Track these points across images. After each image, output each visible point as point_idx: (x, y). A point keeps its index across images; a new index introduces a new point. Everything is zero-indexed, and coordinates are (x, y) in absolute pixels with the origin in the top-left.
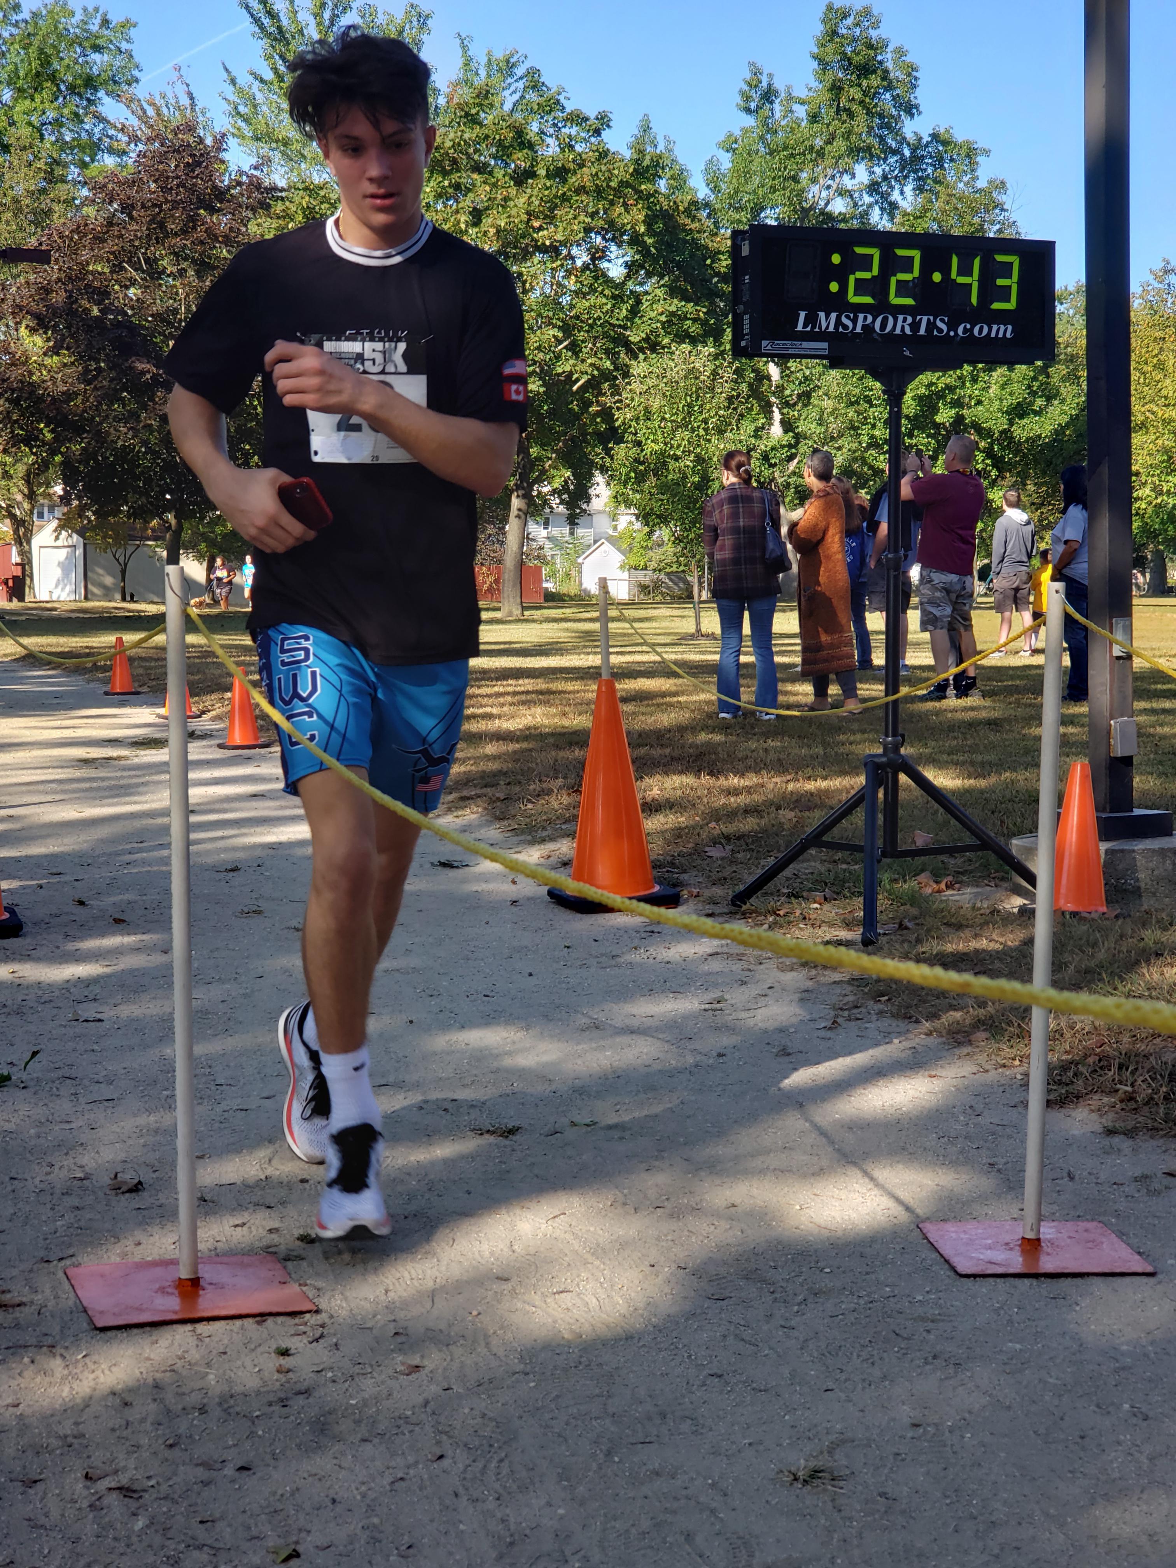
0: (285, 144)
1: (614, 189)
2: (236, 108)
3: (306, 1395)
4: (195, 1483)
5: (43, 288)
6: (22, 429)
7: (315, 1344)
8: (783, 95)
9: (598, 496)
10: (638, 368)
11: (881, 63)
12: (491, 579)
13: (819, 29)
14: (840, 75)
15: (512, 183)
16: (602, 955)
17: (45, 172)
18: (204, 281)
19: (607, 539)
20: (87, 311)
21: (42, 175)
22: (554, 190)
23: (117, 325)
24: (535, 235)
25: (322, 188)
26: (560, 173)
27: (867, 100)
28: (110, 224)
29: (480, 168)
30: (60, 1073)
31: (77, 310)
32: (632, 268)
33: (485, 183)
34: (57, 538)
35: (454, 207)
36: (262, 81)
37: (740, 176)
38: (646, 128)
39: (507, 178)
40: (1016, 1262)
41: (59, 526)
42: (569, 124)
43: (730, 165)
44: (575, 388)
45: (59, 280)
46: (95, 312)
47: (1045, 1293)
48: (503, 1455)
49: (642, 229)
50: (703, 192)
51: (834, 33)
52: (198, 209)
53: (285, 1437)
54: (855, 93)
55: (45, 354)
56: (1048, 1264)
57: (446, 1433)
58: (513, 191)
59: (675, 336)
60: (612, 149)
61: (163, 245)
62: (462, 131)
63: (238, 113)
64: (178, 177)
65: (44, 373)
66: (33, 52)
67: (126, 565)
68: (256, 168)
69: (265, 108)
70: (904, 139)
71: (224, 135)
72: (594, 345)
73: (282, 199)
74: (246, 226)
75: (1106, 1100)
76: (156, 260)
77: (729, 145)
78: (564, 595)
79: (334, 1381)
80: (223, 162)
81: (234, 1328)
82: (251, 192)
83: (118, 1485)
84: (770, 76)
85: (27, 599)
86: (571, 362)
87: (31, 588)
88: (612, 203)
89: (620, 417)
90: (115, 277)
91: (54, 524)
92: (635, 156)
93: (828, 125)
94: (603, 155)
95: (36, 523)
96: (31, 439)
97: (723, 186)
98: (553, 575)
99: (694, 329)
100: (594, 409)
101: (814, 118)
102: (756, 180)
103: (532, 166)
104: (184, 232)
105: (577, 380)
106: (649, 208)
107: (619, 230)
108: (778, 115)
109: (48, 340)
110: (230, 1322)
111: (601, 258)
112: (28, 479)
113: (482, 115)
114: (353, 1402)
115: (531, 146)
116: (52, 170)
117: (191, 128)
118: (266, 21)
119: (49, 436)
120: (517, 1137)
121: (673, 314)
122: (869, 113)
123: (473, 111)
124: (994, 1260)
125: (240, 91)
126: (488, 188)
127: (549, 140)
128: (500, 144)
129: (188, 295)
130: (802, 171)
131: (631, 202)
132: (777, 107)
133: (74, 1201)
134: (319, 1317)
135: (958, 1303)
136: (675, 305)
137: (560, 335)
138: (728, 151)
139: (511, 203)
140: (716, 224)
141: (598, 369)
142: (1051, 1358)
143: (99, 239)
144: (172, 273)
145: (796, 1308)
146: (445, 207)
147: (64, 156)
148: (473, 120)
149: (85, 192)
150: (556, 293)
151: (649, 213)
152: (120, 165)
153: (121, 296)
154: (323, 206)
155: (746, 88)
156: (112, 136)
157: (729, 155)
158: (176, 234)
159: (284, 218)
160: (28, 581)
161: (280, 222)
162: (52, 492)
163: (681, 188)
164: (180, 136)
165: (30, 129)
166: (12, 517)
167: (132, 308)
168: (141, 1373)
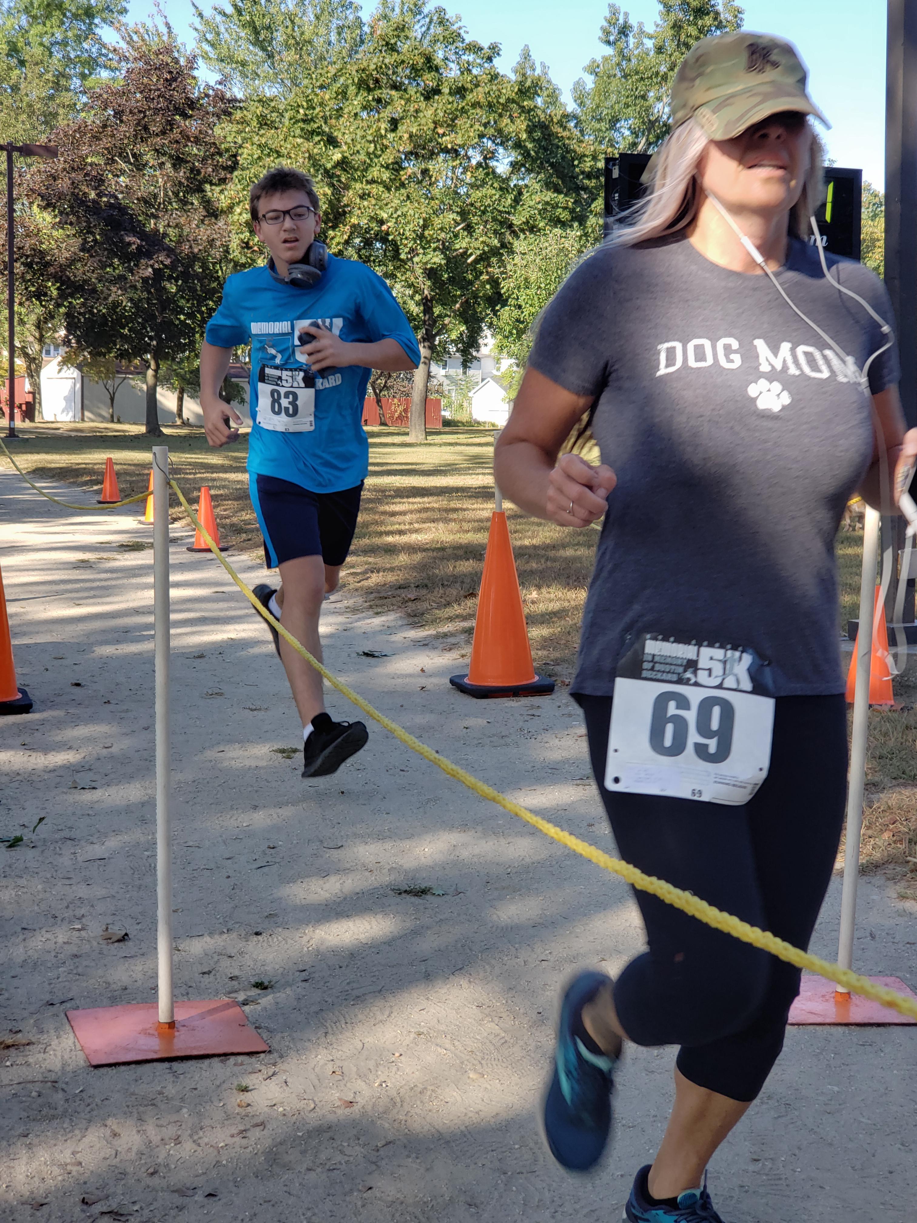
0: (243, 66)
1: (503, 104)
2: (205, 35)
3: (262, 1127)
4: (171, 1208)
5: (51, 175)
6: (34, 287)
7: (268, 1081)
8: (636, 29)
9: (486, 345)
10: (519, 245)
11: (713, 6)
12: (401, 408)
14: (681, 15)
15: (422, 99)
16: (494, 735)
17: (53, 82)
18: (178, 173)
19: (492, 377)
20: (86, 195)
21: (51, 85)
22: (455, 105)
23: (110, 206)
24: (440, 140)
25: (272, 101)
26: (460, 91)
28: (105, 126)
29: (395, 87)
30: (62, 835)
31: (78, 194)
32: (515, 166)
33: (401, 98)
34: (60, 371)
35: (377, 117)
36: (225, 14)
37: (600, 95)
38: (526, 55)
39: (418, 94)
40: (831, 1012)
41: (62, 361)
42: (467, 53)
43: (593, 86)
44: (469, 261)
45: (64, 169)
46: (93, 195)
47: (855, 1041)
49: (524, 136)
50: (571, 107)
52: (174, 115)
53: (245, 1166)
54: (692, 30)
55: (53, 227)
56: (856, 1015)
58: (423, 105)
59: (550, 220)
60: (502, 73)
61: (147, 143)
62: (384, 57)
63: (207, 40)
64: (159, 90)
65: (53, 242)
67: (114, 394)
68: (220, 83)
69: (226, 36)
71: (195, 57)
72: (485, 227)
73: (241, 108)
74: (212, 129)
75: (898, 869)
76: (141, 155)
77: (593, 69)
78: (459, 422)
79: (284, 1115)
80: (194, 78)
81: (202, 1066)
82: (216, 103)
83: (109, 1210)
84: (626, 14)
85: (37, 420)
86: (467, 240)
87: (40, 412)
88: (501, 115)
89: (505, 286)
90: (108, 168)
91: (60, 359)
92: (520, 79)
93: (671, 55)
94: (494, 77)
95: (44, 358)
96: (40, 295)
97: (588, 102)
98: (449, 405)
99: (565, 215)
100: (484, 277)
101: (660, 50)
102: (614, 98)
103: (438, 85)
104: (163, 133)
105: (471, 254)
106: (530, 120)
107: (506, 137)
108: (631, 46)
109: (55, 216)
110: (200, 1061)
111: (490, 158)
112: (38, 326)
113: (399, 43)
114: (300, 1134)
115: (437, 69)
116: (58, 81)
117: (168, 50)
119: (55, 293)
120: (428, 897)
121: (547, 203)
123: (392, 41)
124: (815, 1011)
125: (207, 23)
126: (403, 102)
127: (452, 65)
128: (413, 68)
129: (165, 183)
130: (649, 91)
131: (516, 115)
132: (632, 41)
133: (73, 949)
134: (271, 1056)
136: (549, 196)
137: (459, 218)
138: (592, 74)
139: (421, 115)
140: (582, 131)
141: (488, 246)
142: (863, 1100)
143: (96, 138)
144: (153, 166)
146: (369, 117)
147: (67, 70)
148: (392, 48)
149: (84, 99)
150: (456, 186)
151: (530, 124)
152: (113, 78)
153: (113, 183)
154: (273, 115)
155: (605, 24)
156: (106, 56)
157: (592, 77)
158: (157, 134)
159: (242, 123)
160: (37, 405)
161: (239, 126)
162: (56, 335)
163: (554, 103)
164: (161, 57)
165: (42, 48)
166: (26, 355)
167: (122, 192)
168: (128, 1106)
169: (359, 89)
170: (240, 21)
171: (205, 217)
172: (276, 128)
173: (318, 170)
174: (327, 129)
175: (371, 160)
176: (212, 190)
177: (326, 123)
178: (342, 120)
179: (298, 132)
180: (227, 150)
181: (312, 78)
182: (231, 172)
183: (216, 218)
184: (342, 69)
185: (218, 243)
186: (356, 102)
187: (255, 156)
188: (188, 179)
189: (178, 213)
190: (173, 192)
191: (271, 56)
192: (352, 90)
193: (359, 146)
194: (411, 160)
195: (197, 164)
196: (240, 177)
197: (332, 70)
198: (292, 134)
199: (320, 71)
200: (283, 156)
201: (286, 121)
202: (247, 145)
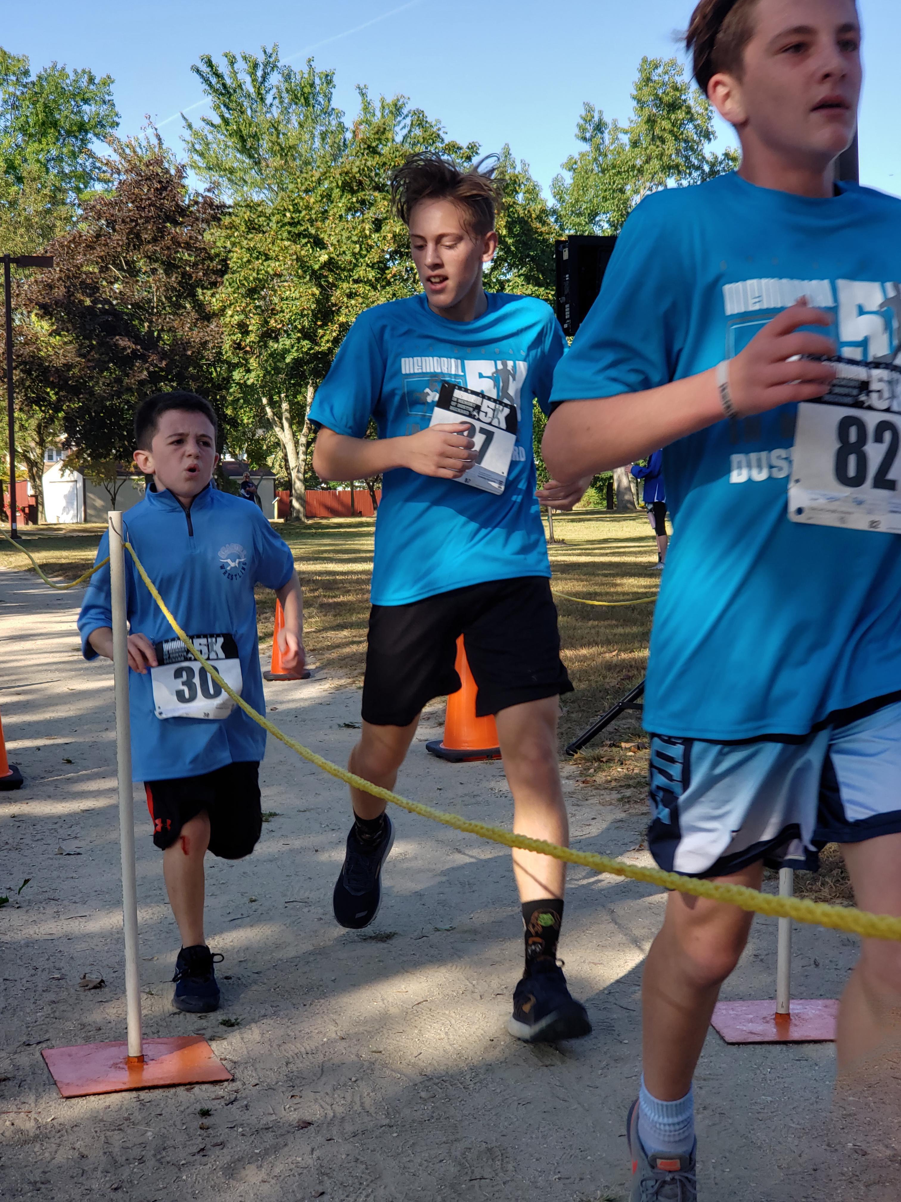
0: (231, 173)
2: (193, 146)
3: (221, 1147)
5: (48, 284)
6: (34, 393)
7: (230, 1106)
8: (610, 126)
11: (685, 101)
13: (636, 77)
14: (654, 111)
16: (466, 795)
17: (50, 197)
18: (170, 278)
20: (81, 302)
21: (48, 199)
23: (104, 312)
25: (259, 205)
27: (675, 129)
28: (98, 236)
29: (378, 188)
30: (46, 895)
31: (74, 301)
33: (384, 199)
34: (62, 475)
35: (361, 218)
36: (213, 125)
37: (579, 189)
38: (506, 154)
40: (771, 1032)
41: (64, 466)
43: (572, 181)
45: (60, 278)
46: (88, 302)
47: (791, 1056)
48: (370, 1191)
49: (505, 232)
50: (551, 202)
51: (648, 80)
52: (164, 222)
53: (203, 1180)
54: (666, 124)
55: (50, 335)
56: (795, 1034)
57: (327, 1174)
61: (139, 250)
62: (366, 160)
63: (195, 150)
64: (149, 199)
65: (50, 349)
66: (40, 107)
67: (115, 495)
68: (209, 190)
69: (214, 146)
70: (704, 158)
71: (183, 166)
73: (230, 214)
74: (202, 235)
76: (134, 262)
77: (571, 166)
79: (243, 1135)
80: (184, 187)
81: (168, 1094)
82: (206, 209)
84: (601, 112)
85: (40, 522)
87: (43, 514)
90: (103, 276)
91: (61, 464)
93: (646, 148)
95: (46, 463)
96: (40, 400)
97: (567, 197)
101: (635, 144)
102: (592, 192)
104: (155, 240)
106: (509, 216)
108: (607, 142)
109: (53, 324)
110: (166, 1090)
112: (39, 429)
113: (380, 146)
114: (257, 1151)
116: (55, 196)
117: (159, 162)
118: (214, 80)
119: (54, 398)
120: (393, 941)
122: (677, 138)
123: (374, 144)
124: (754, 1031)
125: (196, 133)
129: (158, 288)
130: (626, 184)
132: (606, 136)
133: (51, 996)
134: (234, 1084)
135: (724, 1065)
136: (530, 289)
138: (569, 170)
140: (561, 227)
142: (794, 1108)
143: (90, 247)
144: (146, 272)
145: (600, 1072)
146: (354, 218)
147: (64, 184)
148: (373, 151)
149: (80, 212)
151: (509, 219)
152: (106, 190)
153: (107, 290)
154: (260, 219)
155: (582, 122)
156: (99, 169)
157: (571, 173)
158: (149, 242)
159: (231, 228)
160: (40, 508)
161: (228, 231)
162: (57, 439)
163: (534, 200)
164: (151, 168)
165: (39, 165)
166: (28, 460)
167: (116, 298)
168: (96, 1132)
169: (343, 192)
170: (227, 130)
171: (197, 319)
172: (264, 233)
173: (305, 272)
174: (313, 232)
175: (357, 260)
176: (203, 294)
177: (311, 226)
178: (327, 222)
179: (285, 235)
180: (218, 255)
181: (297, 183)
182: (222, 276)
183: (208, 322)
184: (325, 173)
185: (211, 345)
186: (341, 205)
187: (245, 260)
188: (180, 283)
189: (172, 317)
190: (166, 297)
191: (257, 163)
192: (336, 192)
193: (345, 247)
194: (396, 259)
195: (188, 269)
196: (231, 280)
197: (317, 175)
198: (280, 237)
199: (305, 175)
200: (271, 259)
201: (273, 225)
202: (237, 249)
